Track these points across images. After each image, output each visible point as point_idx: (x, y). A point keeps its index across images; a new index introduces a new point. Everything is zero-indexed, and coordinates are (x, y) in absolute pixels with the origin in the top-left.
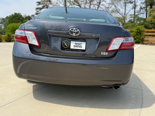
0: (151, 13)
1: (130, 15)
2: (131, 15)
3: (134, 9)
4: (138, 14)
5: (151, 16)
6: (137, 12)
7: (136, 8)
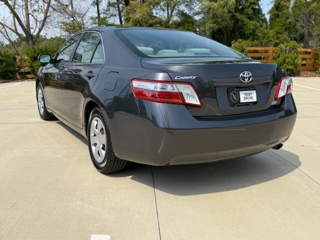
0: (129, 14)
1: (92, 18)
2: (94, 18)
3: (96, 6)
4: (106, 17)
5: (130, 20)
6: (103, 11)
7: (100, 4)
